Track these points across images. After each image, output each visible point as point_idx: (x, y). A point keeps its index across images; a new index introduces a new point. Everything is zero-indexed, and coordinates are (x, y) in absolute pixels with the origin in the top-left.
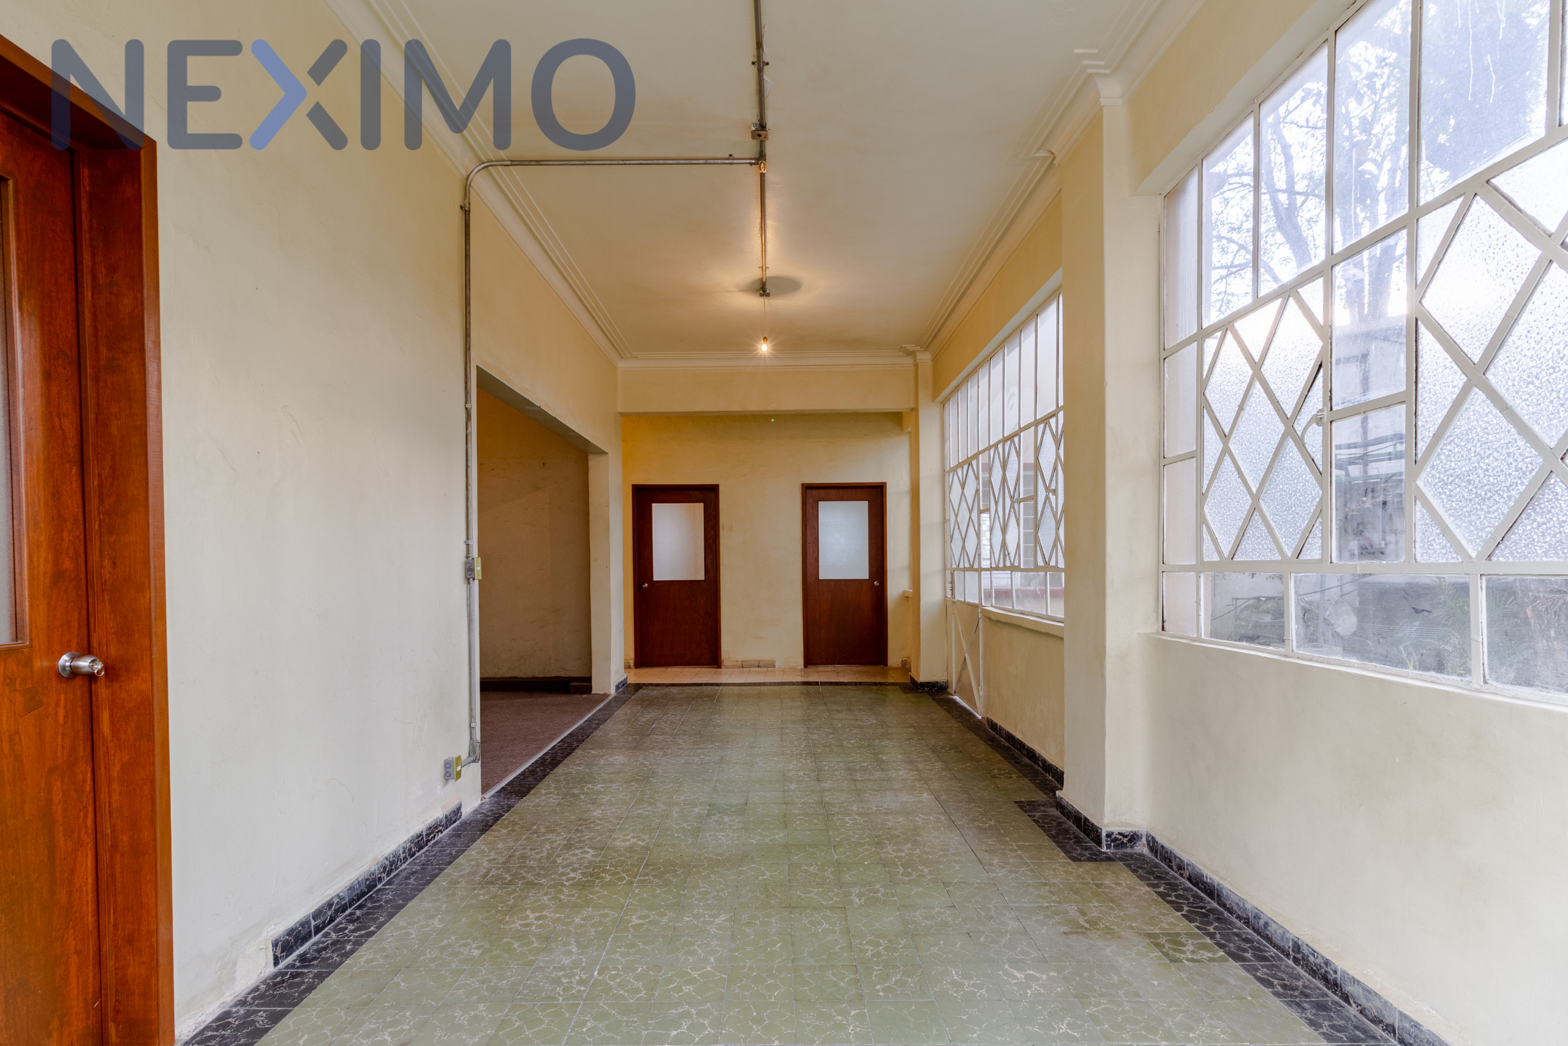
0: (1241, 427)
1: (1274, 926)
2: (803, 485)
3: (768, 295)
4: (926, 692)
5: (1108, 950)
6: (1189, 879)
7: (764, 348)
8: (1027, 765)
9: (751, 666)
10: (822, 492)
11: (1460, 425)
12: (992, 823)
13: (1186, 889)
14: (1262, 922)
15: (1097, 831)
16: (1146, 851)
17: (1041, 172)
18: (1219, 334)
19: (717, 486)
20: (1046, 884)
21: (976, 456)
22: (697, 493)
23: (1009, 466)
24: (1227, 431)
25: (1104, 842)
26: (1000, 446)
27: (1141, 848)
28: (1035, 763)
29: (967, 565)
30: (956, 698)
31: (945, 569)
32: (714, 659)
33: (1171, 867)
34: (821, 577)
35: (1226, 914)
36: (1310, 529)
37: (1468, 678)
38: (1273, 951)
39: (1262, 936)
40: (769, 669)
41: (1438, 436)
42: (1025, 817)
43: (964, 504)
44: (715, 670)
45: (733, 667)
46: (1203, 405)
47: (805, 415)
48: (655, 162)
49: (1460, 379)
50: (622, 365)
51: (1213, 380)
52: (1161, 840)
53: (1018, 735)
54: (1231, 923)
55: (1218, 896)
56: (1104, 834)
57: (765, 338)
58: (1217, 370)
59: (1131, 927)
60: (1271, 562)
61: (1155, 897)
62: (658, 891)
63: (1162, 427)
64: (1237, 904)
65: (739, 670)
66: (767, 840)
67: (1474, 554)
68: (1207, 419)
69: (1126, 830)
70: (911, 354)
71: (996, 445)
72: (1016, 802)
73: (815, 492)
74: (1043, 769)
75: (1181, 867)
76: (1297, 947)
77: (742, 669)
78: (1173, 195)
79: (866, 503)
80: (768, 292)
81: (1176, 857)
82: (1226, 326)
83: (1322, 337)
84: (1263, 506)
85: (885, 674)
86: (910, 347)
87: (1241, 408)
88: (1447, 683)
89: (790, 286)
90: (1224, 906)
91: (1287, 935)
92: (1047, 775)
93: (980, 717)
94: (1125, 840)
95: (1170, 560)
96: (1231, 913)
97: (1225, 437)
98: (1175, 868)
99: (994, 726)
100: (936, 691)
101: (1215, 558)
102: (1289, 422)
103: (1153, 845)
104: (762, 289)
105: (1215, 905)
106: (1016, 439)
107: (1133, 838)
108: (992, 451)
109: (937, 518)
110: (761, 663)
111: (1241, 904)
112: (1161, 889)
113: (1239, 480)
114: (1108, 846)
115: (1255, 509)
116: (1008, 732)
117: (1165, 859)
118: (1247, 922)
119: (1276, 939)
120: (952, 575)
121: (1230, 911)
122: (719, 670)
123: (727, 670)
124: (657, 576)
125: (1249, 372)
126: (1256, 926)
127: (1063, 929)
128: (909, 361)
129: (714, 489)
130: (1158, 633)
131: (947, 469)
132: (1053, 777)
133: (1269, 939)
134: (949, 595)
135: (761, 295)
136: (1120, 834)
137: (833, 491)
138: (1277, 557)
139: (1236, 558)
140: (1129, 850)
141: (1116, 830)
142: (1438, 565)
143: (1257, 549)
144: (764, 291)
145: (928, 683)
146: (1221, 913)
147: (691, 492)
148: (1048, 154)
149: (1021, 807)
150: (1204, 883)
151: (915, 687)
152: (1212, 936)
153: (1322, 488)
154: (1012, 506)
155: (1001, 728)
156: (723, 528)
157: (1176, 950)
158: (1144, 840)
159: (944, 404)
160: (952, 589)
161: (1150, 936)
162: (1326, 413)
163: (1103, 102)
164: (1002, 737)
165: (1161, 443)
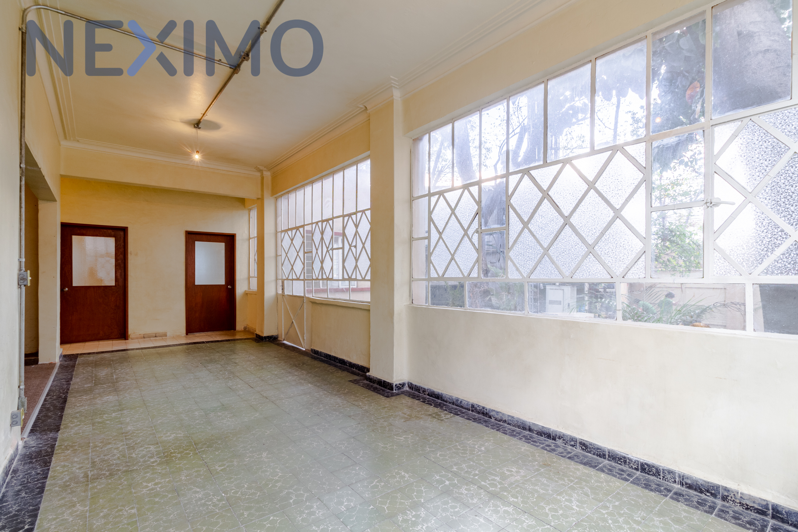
0: (447, 230)
1: (464, 402)
2: (186, 231)
3: (200, 128)
4: (268, 341)
5: (421, 423)
6: (428, 395)
7: (197, 157)
8: (340, 366)
9: (149, 337)
10: (198, 236)
11: (521, 239)
12: (347, 390)
13: (428, 398)
14: (459, 402)
15: (391, 385)
16: (408, 389)
17: (358, 112)
18: (437, 196)
19: (127, 228)
20: (385, 407)
21: (303, 226)
22: (110, 231)
23: (325, 233)
24: (441, 231)
25: (394, 388)
26: (320, 224)
27: (406, 388)
28: (344, 365)
29: (294, 277)
30: (285, 342)
31: (277, 279)
32: (123, 335)
33: (420, 392)
34: (196, 284)
35: (445, 403)
36: (473, 267)
37: (524, 312)
38: (464, 410)
39: (459, 407)
40: (163, 337)
41: (515, 241)
42: (357, 386)
43: (292, 248)
44: (124, 341)
45: (137, 338)
46: (431, 220)
47: (188, 192)
48: (174, 48)
49: (522, 226)
50: (64, 143)
51: (434, 212)
52: (414, 383)
53: (333, 354)
54: (448, 405)
55: (441, 398)
56: (394, 385)
57: (198, 152)
58: (436, 209)
59: (422, 414)
60: (459, 278)
61: (421, 403)
62: (217, 453)
63: (411, 226)
64: (449, 398)
65: (141, 340)
66: (252, 418)
67: (525, 276)
68: (432, 225)
69: (401, 382)
70: (261, 171)
71: (317, 223)
72: (349, 381)
73: (193, 236)
74: (350, 367)
75: (424, 391)
76: (473, 406)
77: (144, 339)
78: (417, 140)
79: (223, 244)
80: (200, 126)
81: (422, 388)
82: (441, 193)
83: (478, 205)
84: (456, 258)
85: (234, 335)
86: (261, 168)
87: (447, 223)
88: (518, 313)
89: (214, 126)
90: (444, 400)
91: (469, 403)
92: (352, 369)
93: (304, 349)
94: (401, 386)
95: (415, 276)
96: (447, 402)
97: (440, 233)
98: (422, 392)
99: (316, 352)
100: (273, 340)
101: (436, 276)
102: (466, 231)
103: (411, 386)
104: (197, 124)
105: (440, 401)
106: (331, 222)
107: (403, 385)
108: (314, 225)
109: (273, 254)
110: (157, 335)
111: (451, 398)
112: (421, 400)
113: (446, 249)
114: (396, 390)
115: (453, 259)
116: (326, 354)
117: (417, 390)
118: (453, 404)
119: (465, 406)
120: (283, 283)
121: (446, 402)
122: (127, 341)
123: (133, 340)
124: (75, 284)
125: (450, 212)
126: (457, 404)
127: (403, 420)
128: (258, 174)
129: (124, 230)
130: (410, 304)
131: (279, 230)
132: (356, 369)
133: (462, 407)
134: (280, 292)
135: (195, 127)
136: (399, 384)
137: (204, 236)
138: (461, 276)
139: (445, 276)
140: (402, 390)
141: (398, 383)
142: (515, 279)
143: (453, 273)
144: (198, 126)
145: (268, 336)
146: (443, 403)
147: (105, 230)
148: (364, 107)
149: (352, 382)
150: (434, 394)
151: (260, 339)
152: (446, 410)
153: (478, 254)
154: (328, 251)
155: (321, 352)
156: (131, 254)
157: (440, 417)
158: (407, 385)
159: (276, 199)
160: (283, 289)
161: (430, 415)
162: (479, 230)
163: (394, 97)
164: (322, 357)
165: (411, 232)
